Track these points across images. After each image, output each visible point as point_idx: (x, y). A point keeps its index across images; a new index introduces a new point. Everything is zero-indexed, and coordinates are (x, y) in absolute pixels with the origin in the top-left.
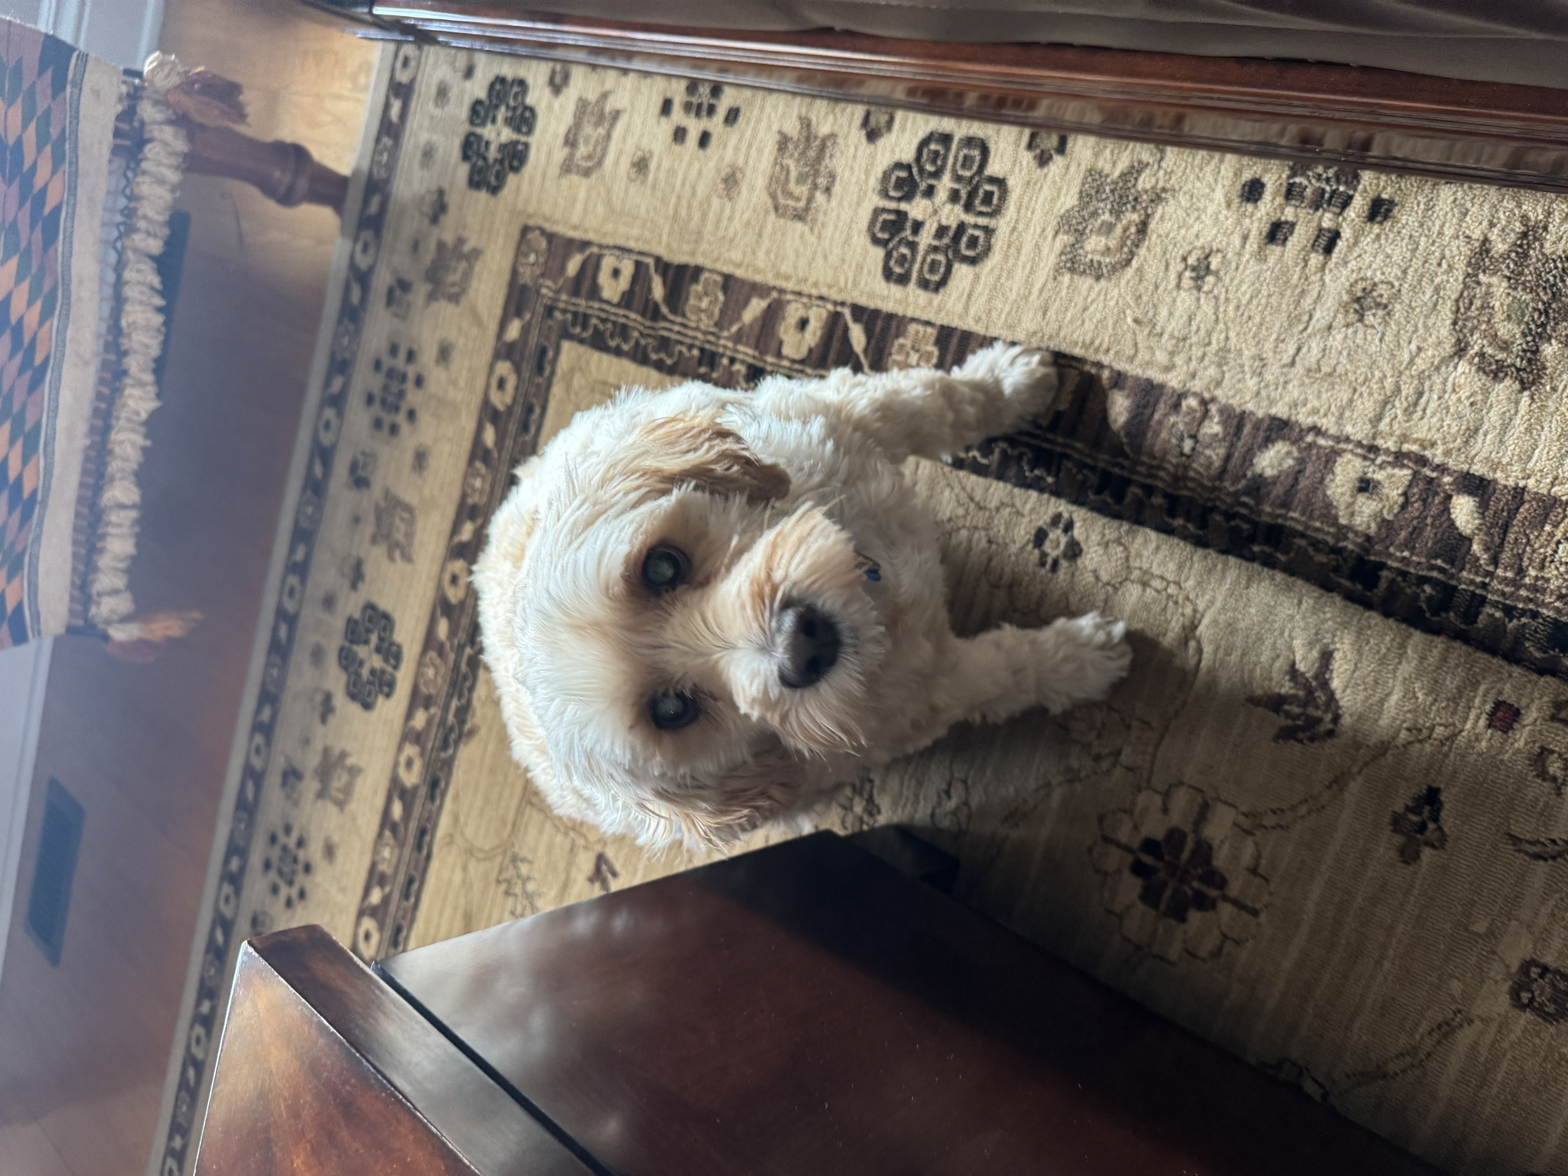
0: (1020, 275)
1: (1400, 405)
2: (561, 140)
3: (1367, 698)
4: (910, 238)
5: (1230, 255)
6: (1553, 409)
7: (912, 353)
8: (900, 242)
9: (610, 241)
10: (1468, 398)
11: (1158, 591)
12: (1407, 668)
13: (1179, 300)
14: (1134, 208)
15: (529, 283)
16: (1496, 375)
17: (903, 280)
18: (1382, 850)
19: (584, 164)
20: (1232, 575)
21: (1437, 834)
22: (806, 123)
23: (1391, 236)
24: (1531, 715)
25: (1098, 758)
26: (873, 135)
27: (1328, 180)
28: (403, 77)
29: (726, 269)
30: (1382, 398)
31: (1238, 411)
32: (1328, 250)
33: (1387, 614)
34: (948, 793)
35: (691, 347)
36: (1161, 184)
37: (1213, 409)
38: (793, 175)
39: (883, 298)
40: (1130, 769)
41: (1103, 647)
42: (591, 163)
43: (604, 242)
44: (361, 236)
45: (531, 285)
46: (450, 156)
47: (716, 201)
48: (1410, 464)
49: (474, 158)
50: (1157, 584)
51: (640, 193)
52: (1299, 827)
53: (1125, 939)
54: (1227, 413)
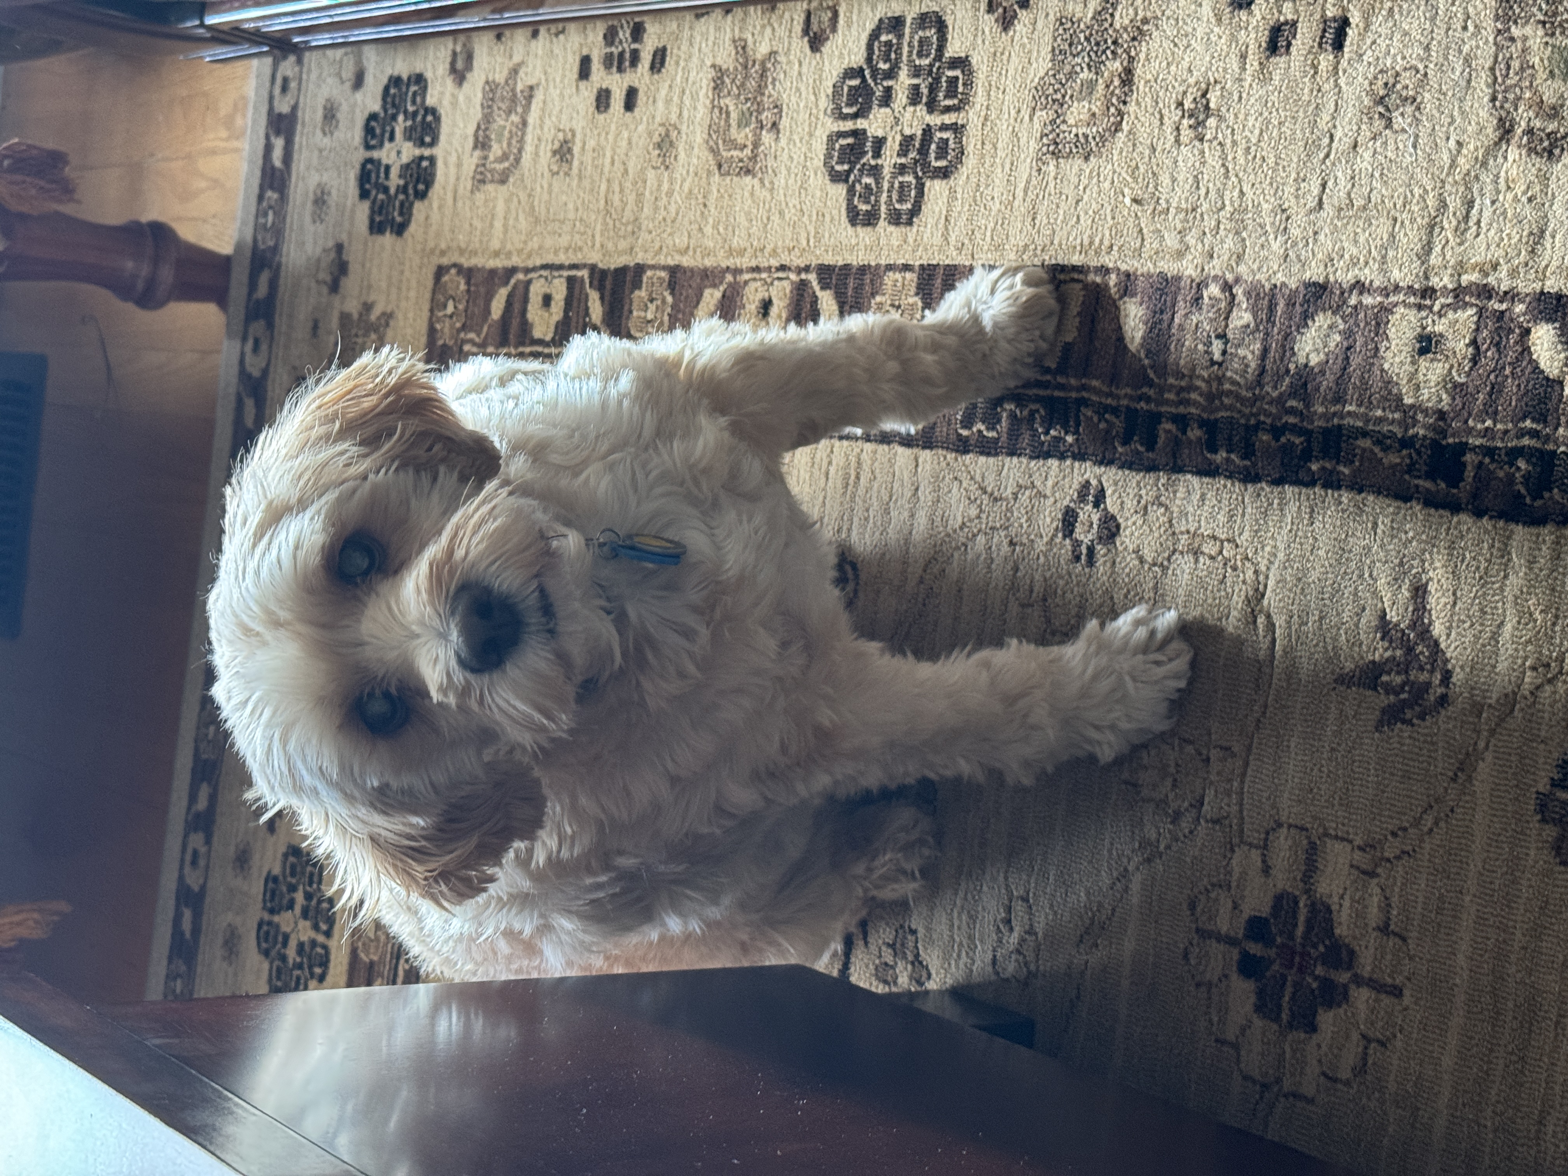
0: (999, 177)
1: (1449, 225)
2: (471, 141)
3: (1477, 638)
4: (873, 162)
5: (1229, 84)
7: (893, 309)
8: (861, 171)
9: (535, 261)
10: (1524, 193)
11: (1212, 558)
12: (1515, 581)
13: (1180, 158)
14: (1113, 52)
16: (1551, 154)
17: (870, 219)
18: (1533, 853)
19: (501, 167)
20: (1291, 508)
22: (741, 46)
25: (1176, 818)
26: (816, 42)
28: (284, 107)
29: (671, 262)
30: (1427, 220)
31: (1267, 286)
32: (1338, 45)
33: (1479, 514)
34: (1008, 922)
36: (1141, 15)
37: (1238, 291)
38: (734, 116)
39: (851, 249)
40: (1216, 822)
41: (1145, 649)
42: (506, 164)
43: (530, 264)
44: (251, 330)
45: (451, 343)
46: (346, 197)
47: (651, 174)
48: (1473, 300)
49: (374, 192)
50: (1210, 548)
51: (565, 188)
52: (1427, 846)
53: (1246, 1078)
54: (1255, 293)
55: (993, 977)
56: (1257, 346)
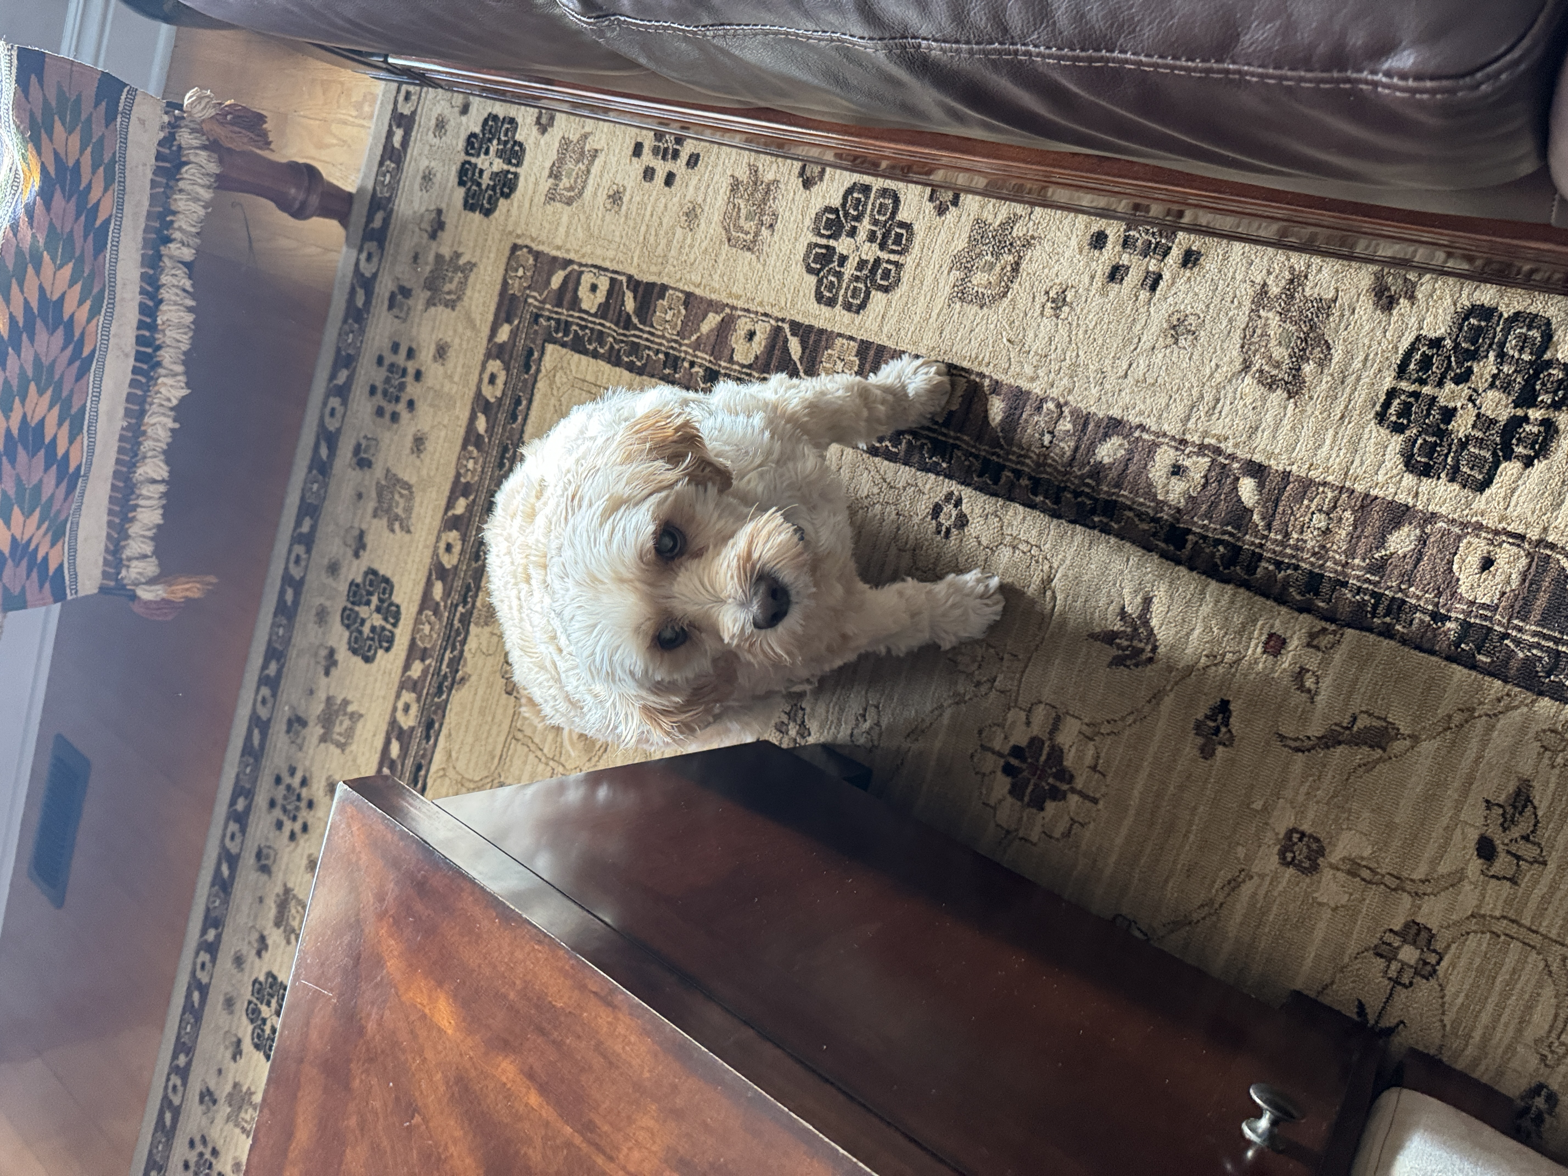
0: (922, 302)
1: (1203, 409)
2: (546, 172)
3: (1177, 633)
4: (837, 269)
5: (1081, 290)
6: (1309, 413)
7: (838, 362)
8: (829, 272)
9: (589, 261)
10: (1251, 404)
11: (1024, 553)
12: (1206, 609)
13: (1042, 324)
14: (1009, 250)
16: (1271, 387)
17: (831, 303)
18: (1188, 749)
19: (566, 194)
20: (1078, 539)
21: (1228, 736)
22: (754, 170)
23: (1199, 278)
24: (1294, 643)
25: (978, 684)
26: (807, 183)
27: (1153, 233)
28: (405, 109)
29: (686, 288)
30: (1190, 403)
31: (1085, 412)
32: (1153, 288)
33: (1191, 569)
34: (864, 716)
35: (657, 352)
36: (1030, 233)
37: (1066, 411)
38: (743, 212)
39: (816, 317)
40: (1002, 692)
41: (982, 597)
42: (572, 194)
43: (584, 261)
44: (366, 246)
45: (519, 294)
46: (448, 181)
47: (679, 231)
48: (1209, 454)
49: (469, 184)
50: (1023, 547)
51: (615, 221)
52: (1127, 733)
53: (998, 825)
54: (1076, 414)
55: (848, 743)
56: (1072, 444)
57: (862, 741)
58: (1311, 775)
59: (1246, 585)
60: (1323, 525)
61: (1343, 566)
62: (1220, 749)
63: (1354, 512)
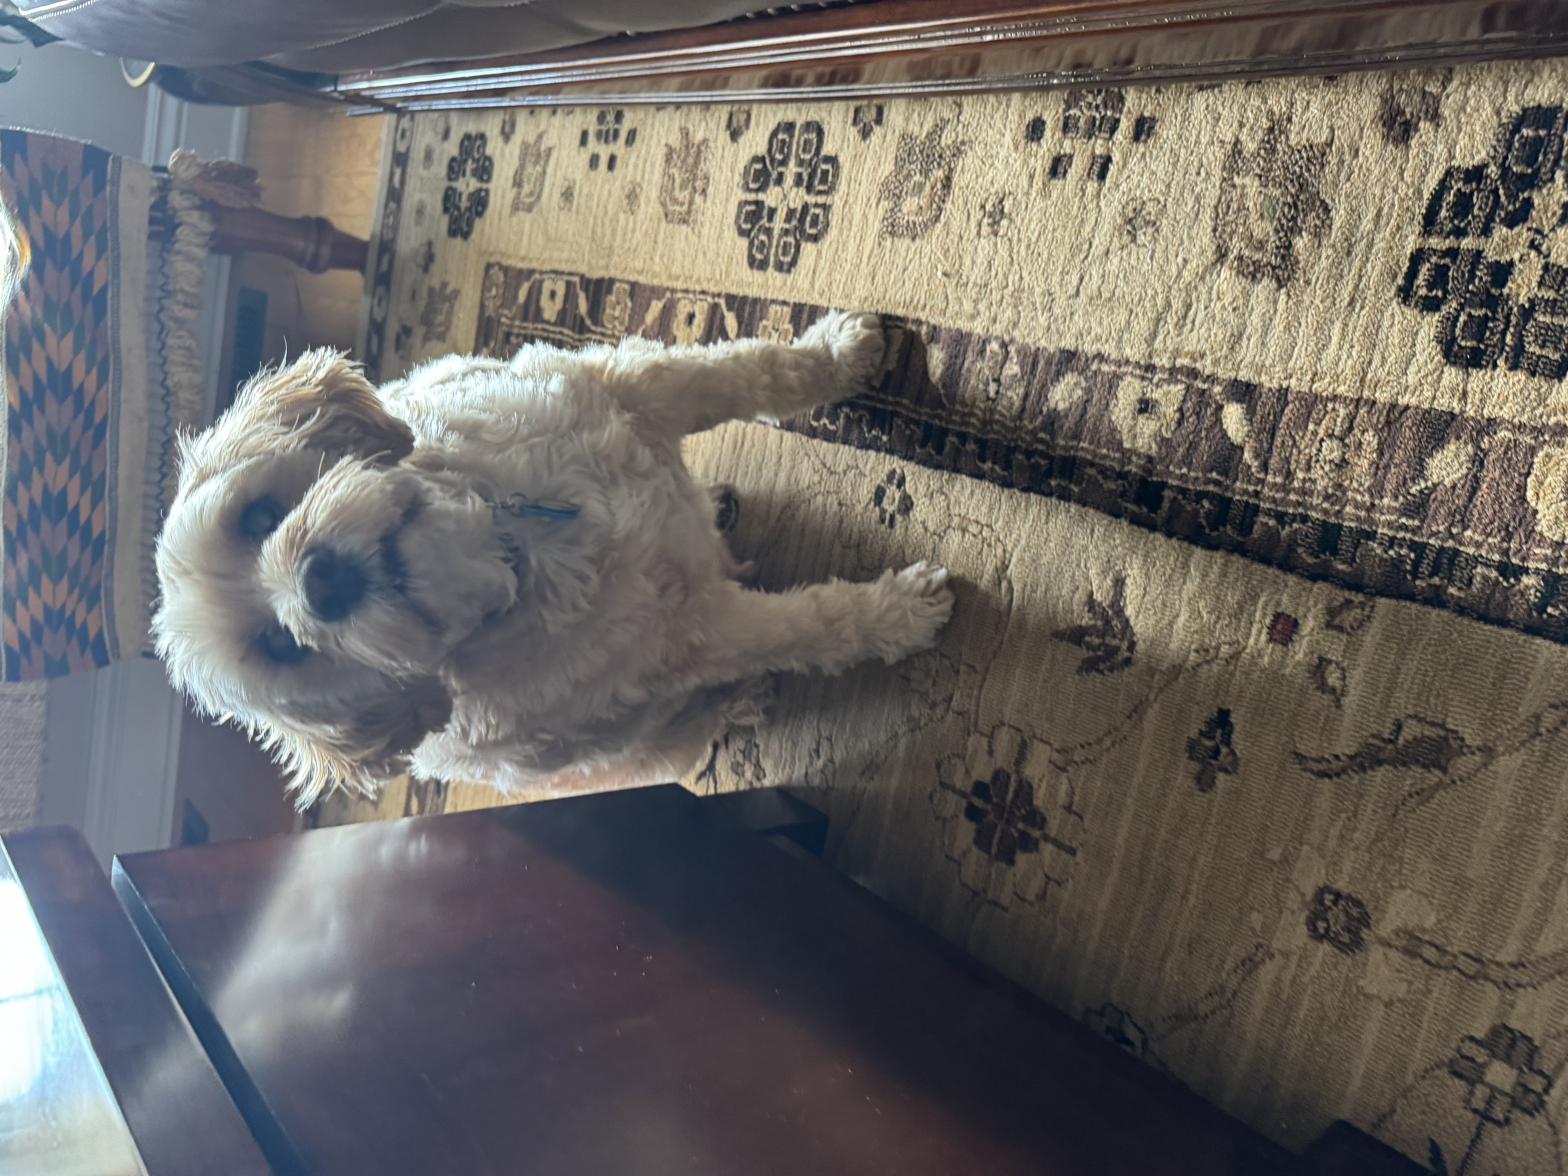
0: (852, 245)
1: (1171, 320)
2: (511, 181)
3: (1157, 622)
4: (767, 225)
5: (1019, 196)
6: (1307, 303)
7: (773, 333)
8: (759, 230)
9: (547, 267)
10: (1231, 304)
11: (975, 536)
12: (1191, 587)
13: (979, 247)
14: (939, 164)
15: (493, 315)
16: (1254, 277)
17: (762, 265)
18: (1180, 778)
19: (528, 200)
20: (1034, 510)
21: (1230, 758)
22: (685, 133)
23: (1155, 152)
24: (1308, 625)
25: (933, 706)
26: (735, 135)
27: (1097, 107)
28: (402, 148)
29: (632, 278)
30: (1155, 315)
31: (1033, 349)
32: (1102, 176)
33: (1169, 535)
34: (817, 752)
36: (960, 138)
37: (1012, 350)
38: (678, 182)
39: (749, 285)
40: (960, 713)
41: (923, 594)
42: (532, 199)
43: (544, 268)
44: (377, 291)
46: (435, 210)
47: (622, 216)
48: (1183, 379)
49: (452, 209)
50: (973, 529)
51: (567, 219)
52: (1104, 760)
53: (964, 885)
54: (1023, 352)
55: (805, 785)
56: (1021, 391)
57: (816, 781)
58: (1345, 811)
59: (1238, 549)
60: (1336, 455)
61: (1368, 510)
62: (1221, 777)
63: (1377, 431)
